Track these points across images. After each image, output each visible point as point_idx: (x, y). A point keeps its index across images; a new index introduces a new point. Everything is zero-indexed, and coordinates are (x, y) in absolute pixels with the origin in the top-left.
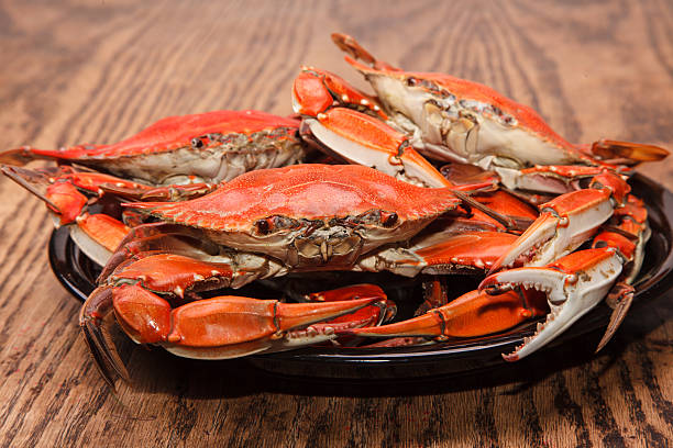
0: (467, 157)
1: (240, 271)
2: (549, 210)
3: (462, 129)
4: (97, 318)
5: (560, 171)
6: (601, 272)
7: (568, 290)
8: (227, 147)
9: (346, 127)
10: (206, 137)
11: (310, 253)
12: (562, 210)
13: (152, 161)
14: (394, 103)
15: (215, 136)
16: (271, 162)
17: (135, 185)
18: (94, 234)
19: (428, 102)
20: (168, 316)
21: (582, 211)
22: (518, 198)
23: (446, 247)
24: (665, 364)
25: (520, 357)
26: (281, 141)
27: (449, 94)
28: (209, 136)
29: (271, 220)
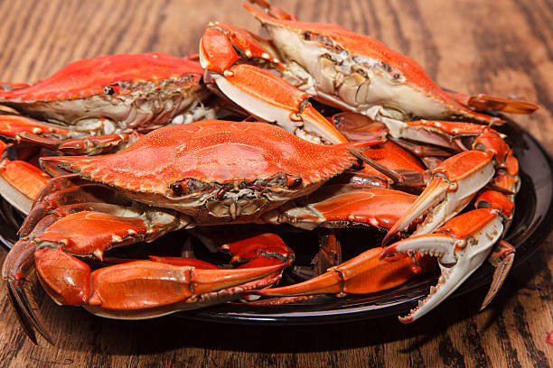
0: (356, 107)
1: (154, 227)
2: (440, 175)
3: (354, 83)
4: (21, 279)
5: (444, 127)
6: (487, 235)
7: (458, 254)
8: (136, 94)
9: (250, 85)
10: (117, 85)
11: (220, 213)
12: (453, 176)
13: (66, 106)
14: (289, 53)
15: (125, 83)
16: (176, 106)
17: (51, 129)
18: (13, 181)
19: (322, 56)
20: (88, 279)
21: (470, 175)
22: (402, 148)
23: (342, 203)
24: (535, 310)
25: (415, 319)
26: (186, 87)
27: (342, 50)
28: (120, 83)
29: (185, 183)
